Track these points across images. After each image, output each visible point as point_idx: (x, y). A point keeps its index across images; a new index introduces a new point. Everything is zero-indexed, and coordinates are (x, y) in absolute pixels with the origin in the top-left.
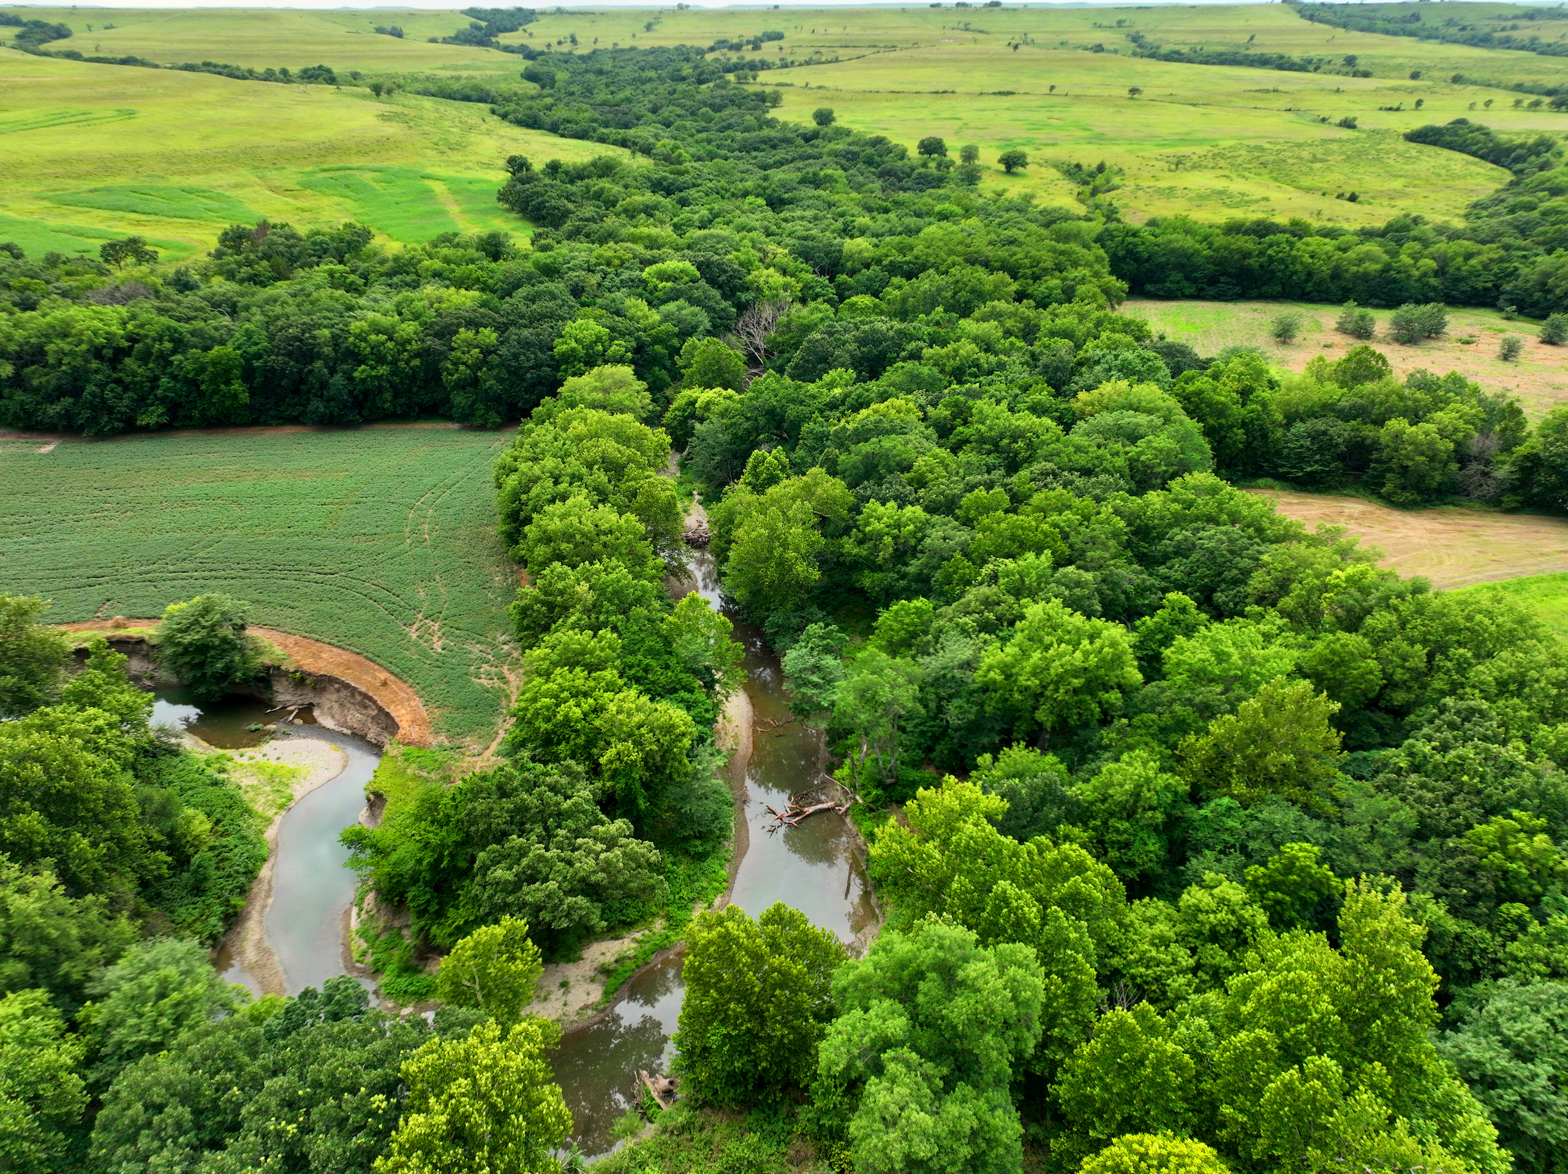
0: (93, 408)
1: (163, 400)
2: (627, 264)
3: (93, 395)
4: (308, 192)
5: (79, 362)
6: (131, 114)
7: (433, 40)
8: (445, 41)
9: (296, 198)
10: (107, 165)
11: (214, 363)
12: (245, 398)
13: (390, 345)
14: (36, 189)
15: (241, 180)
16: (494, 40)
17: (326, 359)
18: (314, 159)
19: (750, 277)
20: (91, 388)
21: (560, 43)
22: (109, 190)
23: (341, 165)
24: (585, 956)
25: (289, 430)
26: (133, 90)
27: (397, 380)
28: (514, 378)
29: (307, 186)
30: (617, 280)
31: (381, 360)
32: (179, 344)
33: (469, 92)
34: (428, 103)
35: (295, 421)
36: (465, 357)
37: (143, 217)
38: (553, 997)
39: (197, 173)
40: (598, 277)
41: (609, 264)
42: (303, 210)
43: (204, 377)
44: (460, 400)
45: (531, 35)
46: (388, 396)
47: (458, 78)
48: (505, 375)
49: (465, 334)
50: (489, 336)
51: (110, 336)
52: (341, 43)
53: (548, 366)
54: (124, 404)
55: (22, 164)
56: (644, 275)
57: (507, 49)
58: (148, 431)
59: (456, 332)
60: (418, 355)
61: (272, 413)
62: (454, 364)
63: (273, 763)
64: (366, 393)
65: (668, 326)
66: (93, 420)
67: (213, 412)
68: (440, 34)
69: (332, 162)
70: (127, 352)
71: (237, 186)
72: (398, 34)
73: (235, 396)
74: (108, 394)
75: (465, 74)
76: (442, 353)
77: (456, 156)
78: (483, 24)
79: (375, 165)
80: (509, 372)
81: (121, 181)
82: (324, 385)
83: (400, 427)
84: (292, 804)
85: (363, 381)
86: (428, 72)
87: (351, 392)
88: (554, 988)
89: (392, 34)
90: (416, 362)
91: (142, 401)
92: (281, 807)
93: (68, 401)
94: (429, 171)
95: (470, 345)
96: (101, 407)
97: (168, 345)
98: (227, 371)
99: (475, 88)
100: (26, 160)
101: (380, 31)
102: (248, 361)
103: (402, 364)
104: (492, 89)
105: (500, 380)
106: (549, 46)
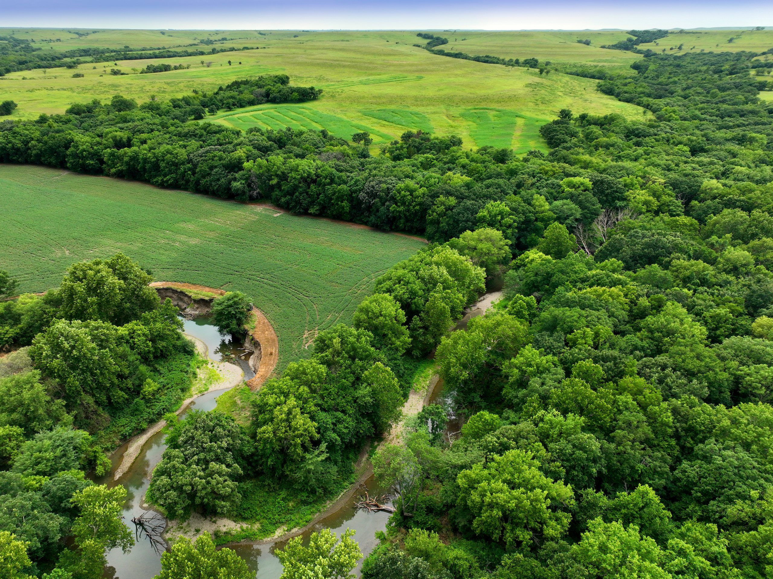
0: (296, 202)
1: (320, 204)
2: (556, 175)
3: (297, 197)
4: (461, 118)
5: (297, 183)
6: (421, 78)
7: (603, 47)
8: (609, 47)
9: (454, 121)
10: (392, 100)
11: (339, 191)
12: (347, 209)
13: (409, 197)
14: (361, 108)
15: (438, 110)
16: (635, 46)
17: (381, 198)
18: (475, 103)
19: (627, 193)
20: (297, 194)
21: (671, 49)
22: (384, 110)
23: (485, 107)
24: (217, 522)
25: (362, 227)
26: (432, 67)
27: (408, 214)
28: (455, 224)
29: (462, 115)
30: (545, 183)
31: (404, 203)
32: (332, 181)
33: (595, 74)
34: (566, 78)
35: (366, 223)
36: (437, 209)
37: (387, 123)
38: (189, 534)
39: (423, 106)
40: (535, 180)
41: (546, 173)
42: (452, 127)
43: (334, 197)
44: (430, 229)
45: (657, 44)
46: (402, 221)
47: (596, 67)
48: (451, 222)
49: (442, 198)
50: (452, 201)
51: (309, 174)
52: (552, 48)
53: (471, 222)
54: (305, 203)
55: (363, 97)
56: (561, 182)
57: (639, 52)
58: (310, 215)
59: (439, 197)
60: (420, 204)
61: (358, 218)
62: (433, 212)
63: (217, 372)
64: (394, 218)
65: (551, 214)
66: (295, 207)
67: (335, 213)
68: (608, 43)
69: (483, 105)
70: (314, 181)
71: (434, 113)
72: (587, 43)
73: (343, 208)
74: (301, 198)
75: (601, 64)
76: (429, 205)
77: (542, 107)
78: (635, 38)
79: (500, 108)
80: (454, 221)
81: (393, 107)
82: (378, 211)
83: (404, 236)
84: (205, 392)
85: (393, 212)
86: (584, 62)
87: (387, 216)
88: (193, 530)
89: (584, 43)
90: (417, 208)
91: (312, 203)
92: (200, 392)
93: (288, 197)
94: (523, 113)
95: (443, 203)
96: (298, 202)
97: (328, 181)
98: (343, 196)
99: (599, 72)
100: (366, 96)
101: (580, 42)
102: (352, 193)
103: (411, 207)
104: (609, 73)
105: (448, 224)
106: (664, 50)
